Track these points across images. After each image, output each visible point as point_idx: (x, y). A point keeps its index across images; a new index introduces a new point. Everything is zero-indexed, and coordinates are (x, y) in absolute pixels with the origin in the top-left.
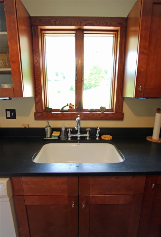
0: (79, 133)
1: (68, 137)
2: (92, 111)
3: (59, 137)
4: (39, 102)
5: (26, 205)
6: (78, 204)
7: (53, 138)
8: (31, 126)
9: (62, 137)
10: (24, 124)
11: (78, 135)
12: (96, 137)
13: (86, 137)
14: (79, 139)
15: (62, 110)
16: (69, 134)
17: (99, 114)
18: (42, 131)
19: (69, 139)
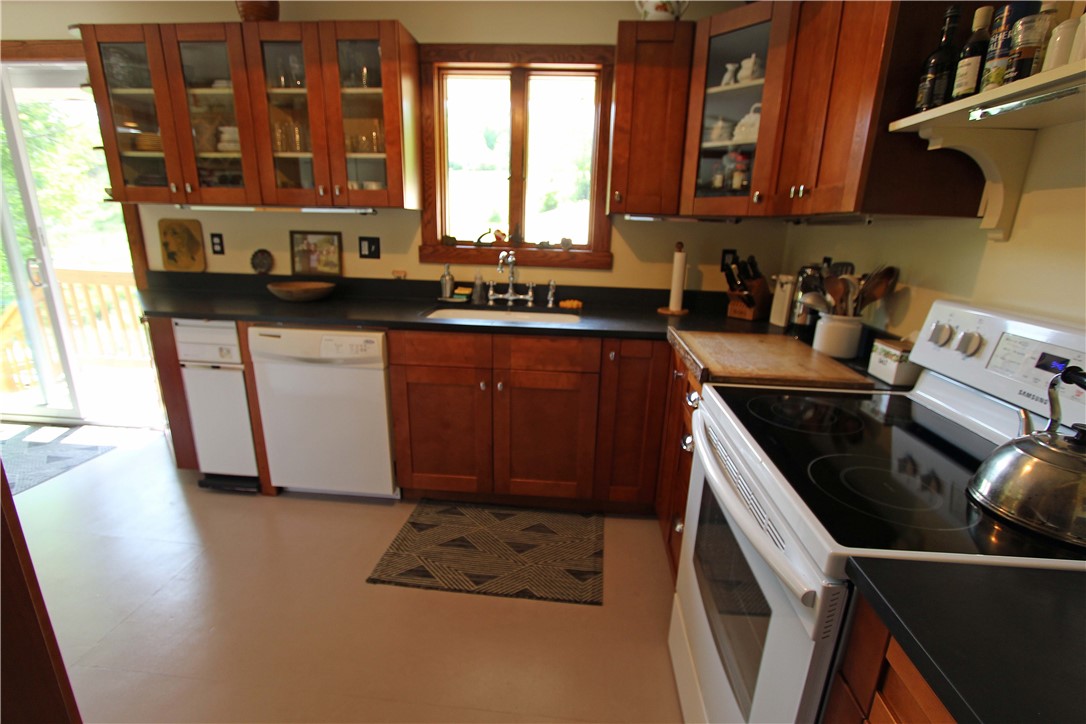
0: (510, 291)
1: (488, 300)
2: (544, 246)
3: (469, 296)
4: (429, 222)
5: (408, 384)
6: (491, 385)
7: (457, 299)
8: (411, 276)
9: (476, 298)
10: (398, 272)
11: (510, 296)
12: (547, 302)
13: (526, 301)
14: (510, 303)
15: (479, 244)
16: (491, 292)
17: (558, 254)
18: (435, 287)
19: (491, 303)
